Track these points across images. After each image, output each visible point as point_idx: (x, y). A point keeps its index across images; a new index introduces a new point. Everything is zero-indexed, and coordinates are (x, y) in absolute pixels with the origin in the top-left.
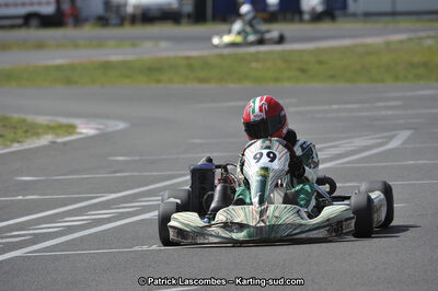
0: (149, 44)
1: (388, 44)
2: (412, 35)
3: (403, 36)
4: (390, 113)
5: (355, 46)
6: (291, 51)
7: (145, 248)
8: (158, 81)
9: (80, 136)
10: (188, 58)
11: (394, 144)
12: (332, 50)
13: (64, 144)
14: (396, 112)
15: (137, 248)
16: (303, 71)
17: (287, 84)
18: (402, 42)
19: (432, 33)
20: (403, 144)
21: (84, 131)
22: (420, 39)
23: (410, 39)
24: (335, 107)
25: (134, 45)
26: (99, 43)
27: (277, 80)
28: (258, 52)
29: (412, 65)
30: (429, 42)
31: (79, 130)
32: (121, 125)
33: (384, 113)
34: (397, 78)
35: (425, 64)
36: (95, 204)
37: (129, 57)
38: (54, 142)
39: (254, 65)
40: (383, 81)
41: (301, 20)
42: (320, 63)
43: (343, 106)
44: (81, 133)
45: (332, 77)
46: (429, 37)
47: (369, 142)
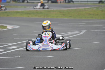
0: (28, 7)
1: (85, 9)
3: (89, 7)
4: (82, 26)
5: (77, 9)
6: (62, 10)
7: (17, 57)
10: (37, 11)
11: (81, 33)
12: (72, 10)
13: (3, 31)
15: (15, 57)
16: (64, 15)
18: (88, 9)
20: (83, 34)
25: (25, 7)
27: (57, 17)
28: (54, 10)
29: (90, 14)
31: (7, 28)
32: (18, 27)
35: (93, 14)
36: (7, 46)
37: (23, 10)
38: (1, 30)
42: (68, 13)
44: (8, 28)
45: (71, 17)
46: (95, 8)
47: (75, 33)
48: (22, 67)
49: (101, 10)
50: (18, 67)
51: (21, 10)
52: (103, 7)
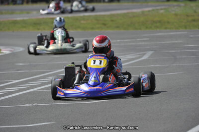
0: (35, 13)
1: (143, 12)
2: (154, 8)
3: (150, 9)
5: (128, 13)
6: (100, 16)
7: (31, 105)
8: (38, 29)
9: (3, 54)
11: (145, 57)
12: (118, 15)
14: (146, 43)
15: (27, 105)
16: (105, 25)
17: (97, 31)
18: (149, 11)
19: (163, 7)
20: (149, 57)
21: (4, 52)
22: (157, 10)
23: (153, 10)
24: (118, 41)
25: (28, 13)
26: (13, 12)
27: (92, 28)
28: (84, 16)
29: (154, 22)
30: (162, 11)
31: (2, 52)
32: (21, 49)
33: (141, 43)
34: (147, 28)
35: (160, 22)
36: (9, 85)
37: (25, 18)
39: (82, 22)
40: (140, 29)
41: (104, 1)
42: (112, 21)
43: (122, 40)
45: (118, 27)
46: (162, 9)
47: (134, 57)
48: (44, 122)
49: (173, 12)
50: (37, 123)
51: (21, 19)
52: (176, 7)
